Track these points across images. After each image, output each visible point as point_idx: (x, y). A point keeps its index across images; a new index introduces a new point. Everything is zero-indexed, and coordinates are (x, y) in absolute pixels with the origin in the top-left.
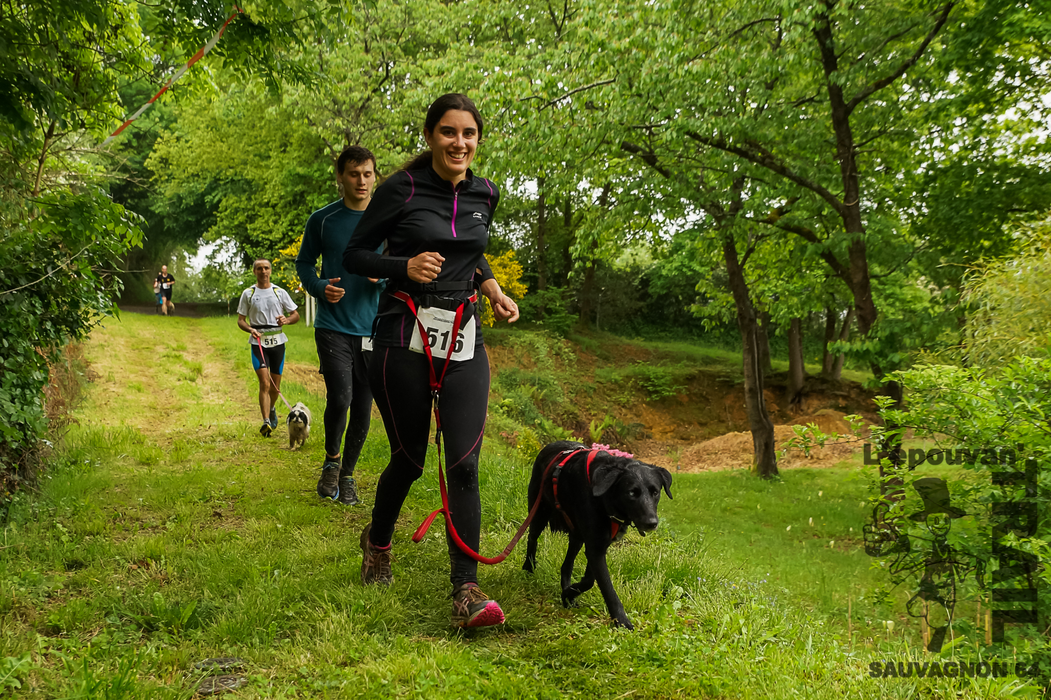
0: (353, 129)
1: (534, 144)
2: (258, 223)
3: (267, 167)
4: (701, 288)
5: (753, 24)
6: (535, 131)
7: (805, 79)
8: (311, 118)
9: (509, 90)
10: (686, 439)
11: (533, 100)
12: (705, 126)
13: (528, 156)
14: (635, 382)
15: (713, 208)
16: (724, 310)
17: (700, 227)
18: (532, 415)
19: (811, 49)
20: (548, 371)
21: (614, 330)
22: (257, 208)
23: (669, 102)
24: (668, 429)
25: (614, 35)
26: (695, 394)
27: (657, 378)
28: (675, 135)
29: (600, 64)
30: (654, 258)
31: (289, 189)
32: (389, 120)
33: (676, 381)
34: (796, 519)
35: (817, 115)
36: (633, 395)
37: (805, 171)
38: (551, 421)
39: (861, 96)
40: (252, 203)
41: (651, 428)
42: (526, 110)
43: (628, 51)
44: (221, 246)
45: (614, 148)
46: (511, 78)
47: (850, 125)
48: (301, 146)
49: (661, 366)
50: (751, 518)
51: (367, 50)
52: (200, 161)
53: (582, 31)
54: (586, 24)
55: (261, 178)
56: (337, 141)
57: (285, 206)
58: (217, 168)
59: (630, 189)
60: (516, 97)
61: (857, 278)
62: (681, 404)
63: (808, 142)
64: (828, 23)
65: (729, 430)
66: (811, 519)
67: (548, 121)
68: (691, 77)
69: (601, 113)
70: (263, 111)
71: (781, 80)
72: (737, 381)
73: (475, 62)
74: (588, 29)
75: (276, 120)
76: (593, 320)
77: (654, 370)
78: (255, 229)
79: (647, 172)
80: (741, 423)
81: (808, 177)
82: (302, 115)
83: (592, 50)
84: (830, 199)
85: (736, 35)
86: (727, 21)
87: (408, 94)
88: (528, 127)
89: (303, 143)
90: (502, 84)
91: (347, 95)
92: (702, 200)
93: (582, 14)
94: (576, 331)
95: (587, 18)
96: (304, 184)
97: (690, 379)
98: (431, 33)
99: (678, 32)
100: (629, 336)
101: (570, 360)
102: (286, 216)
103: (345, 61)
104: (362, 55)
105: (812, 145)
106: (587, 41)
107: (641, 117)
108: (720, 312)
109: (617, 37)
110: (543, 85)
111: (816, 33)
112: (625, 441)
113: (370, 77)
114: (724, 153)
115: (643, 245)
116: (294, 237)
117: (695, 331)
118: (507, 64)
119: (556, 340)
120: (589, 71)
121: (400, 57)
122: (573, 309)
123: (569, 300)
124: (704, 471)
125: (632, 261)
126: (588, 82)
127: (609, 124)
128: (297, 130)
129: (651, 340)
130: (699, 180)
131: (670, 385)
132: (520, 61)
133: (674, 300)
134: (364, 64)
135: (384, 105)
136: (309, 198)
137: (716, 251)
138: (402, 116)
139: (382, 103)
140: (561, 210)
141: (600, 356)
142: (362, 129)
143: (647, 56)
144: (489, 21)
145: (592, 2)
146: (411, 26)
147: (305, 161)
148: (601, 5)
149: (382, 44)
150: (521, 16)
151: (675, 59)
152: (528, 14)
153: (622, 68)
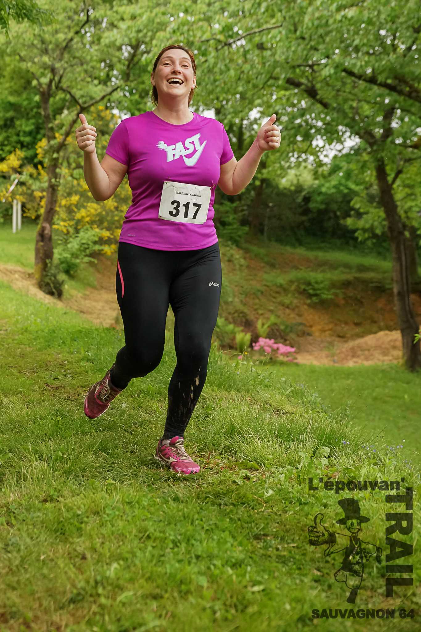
0: (58, 65)
1: (212, 78)
4: (356, 203)
6: (213, 67)
8: (22, 55)
9: (191, 33)
10: (342, 337)
11: (212, 42)
12: (359, 64)
13: (206, 89)
14: (298, 286)
15: (367, 136)
16: (376, 223)
17: (357, 151)
21: (279, 240)
23: (328, 44)
24: (327, 328)
26: (350, 297)
27: (317, 283)
28: (332, 71)
29: (270, 11)
30: (316, 179)
32: (88, 58)
33: (333, 285)
36: (296, 298)
41: (311, 326)
42: (206, 50)
45: (280, 82)
46: (194, 22)
48: (12, 78)
49: (321, 272)
50: (400, 406)
56: (43, 75)
59: (294, 118)
60: (197, 39)
62: (337, 306)
65: (381, 330)
67: (224, 59)
68: (347, 23)
69: (269, 53)
72: (388, 286)
73: (163, 9)
76: (262, 231)
77: (314, 275)
79: (309, 103)
80: (391, 323)
82: (15, 53)
87: (106, 34)
88: (207, 65)
89: (15, 76)
90: (186, 28)
91: (53, 36)
94: (247, 242)
96: (15, 110)
97: (346, 284)
100: (293, 246)
101: (241, 266)
107: (304, 57)
108: (372, 225)
110: (221, 29)
112: (288, 338)
113: (73, 21)
114: (375, 88)
115: (305, 167)
116: (4, 156)
117: (351, 242)
118: (190, 10)
119: (228, 248)
120: (260, 17)
121: (98, 4)
122: (244, 222)
123: (240, 214)
124: (357, 365)
125: (295, 182)
126: (259, 27)
127: (276, 62)
128: (9, 65)
129: (312, 249)
130: (354, 111)
131: (328, 290)
132: (201, 8)
133: (332, 215)
134: (68, 9)
135: (84, 45)
136: (18, 123)
137: (369, 172)
138: (99, 54)
139: (83, 44)
140: (235, 136)
141: (267, 263)
142: (66, 65)
143: (310, 4)
147: (16, 91)
151: (334, 7)
153: (288, 14)
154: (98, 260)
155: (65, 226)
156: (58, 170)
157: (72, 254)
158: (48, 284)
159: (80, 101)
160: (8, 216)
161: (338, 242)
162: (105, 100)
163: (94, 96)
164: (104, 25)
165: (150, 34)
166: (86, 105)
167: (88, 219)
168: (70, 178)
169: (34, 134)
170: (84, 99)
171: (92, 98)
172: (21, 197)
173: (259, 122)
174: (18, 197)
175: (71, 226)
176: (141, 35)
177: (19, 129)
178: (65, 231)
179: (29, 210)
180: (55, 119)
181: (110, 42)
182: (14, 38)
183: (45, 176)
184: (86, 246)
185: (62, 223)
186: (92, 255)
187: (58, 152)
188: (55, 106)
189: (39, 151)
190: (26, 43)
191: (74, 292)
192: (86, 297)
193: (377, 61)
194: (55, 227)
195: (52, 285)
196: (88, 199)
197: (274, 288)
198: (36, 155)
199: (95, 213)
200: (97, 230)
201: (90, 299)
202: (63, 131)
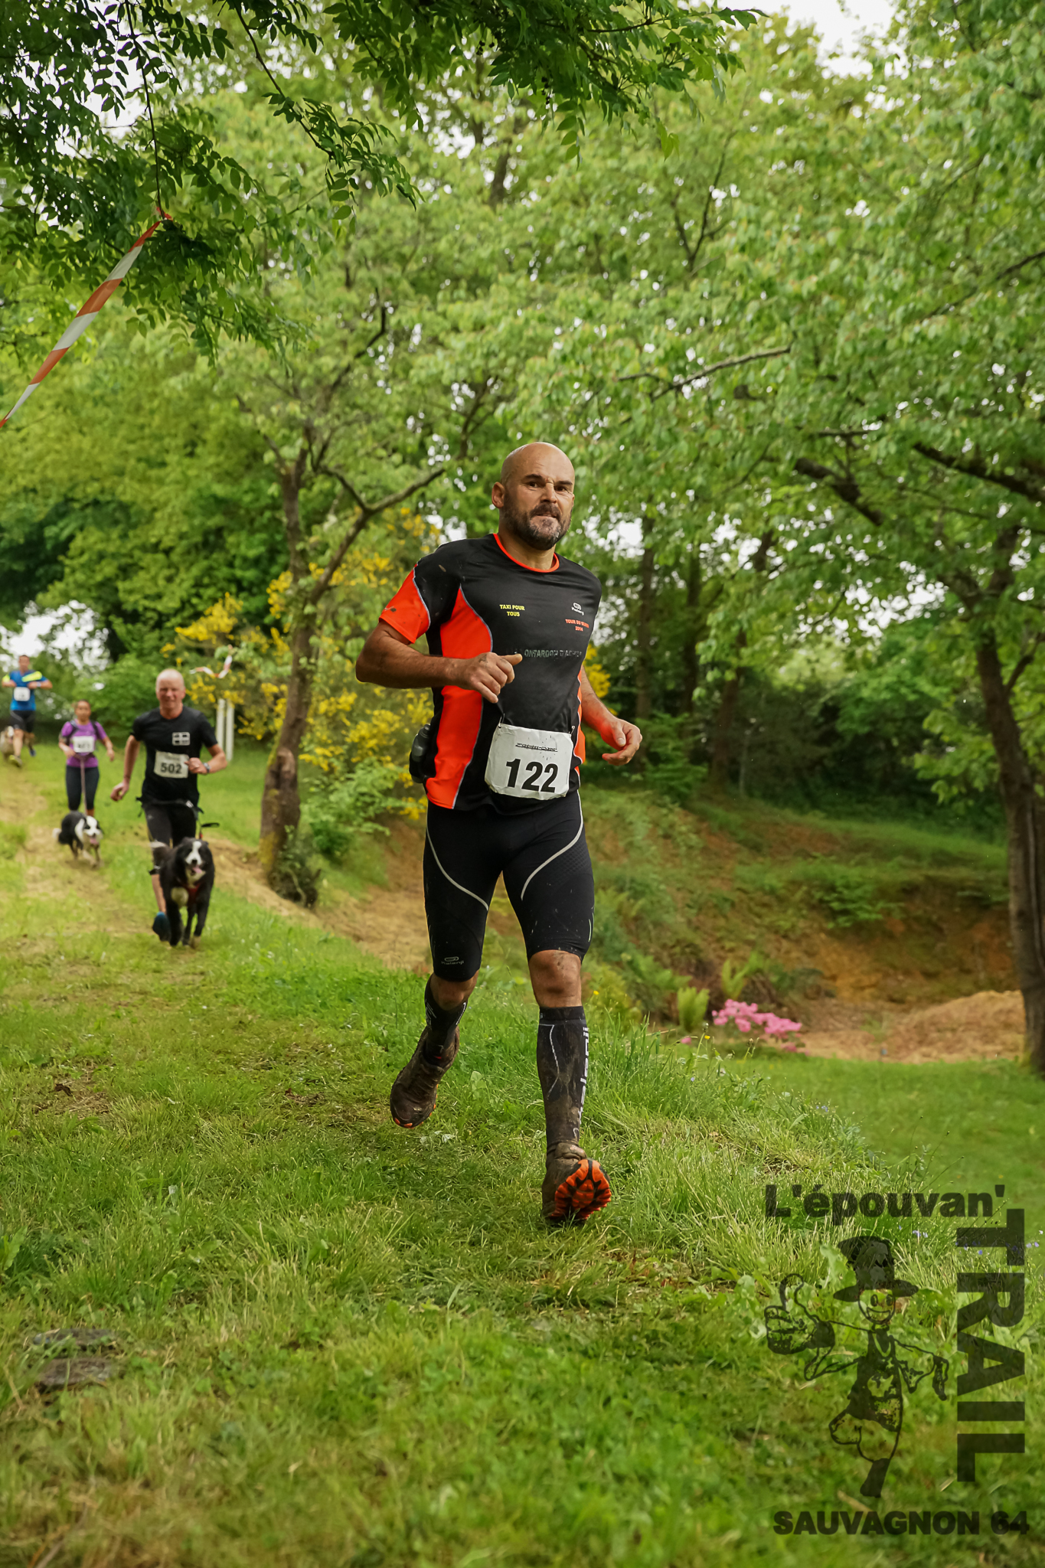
0: (318, 422)
1: (641, 457)
2: (140, 580)
3: (161, 482)
4: (935, 723)
6: (644, 435)
8: (245, 398)
9: (599, 362)
10: (897, 1000)
11: (642, 381)
12: (949, 434)
13: (629, 479)
14: (808, 893)
15: (960, 583)
16: (974, 767)
17: (937, 615)
18: (617, 945)
20: (648, 867)
21: (771, 796)
22: (137, 553)
23: (884, 390)
24: (866, 981)
25: (790, 270)
26: (917, 919)
27: (847, 887)
28: (893, 449)
29: (764, 320)
30: (849, 669)
31: (197, 522)
32: (383, 407)
33: (882, 893)
36: (804, 917)
38: (650, 959)
40: (129, 546)
41: (834, 978)
43: (814, 298)
44: (68, 618)
45: (782, 468)
46: (606, 340)
48: (222, 446)
49: (857, 864)
50: (1018, 1151)
51: (349, 284)
52: (41, 465)
53: (733, 260)
54: (743, 249)
55: (148, 500)
56: (287, 440)
57: (188, 552)
58: (71, 479)
59: (809, 542)
60: (611, 374)
62: (890, 936)
65: (980, 988)
67: (666, 418)
68: (925, 347)
69: (760, 406)
70: (156, 382)
72: (995, 898)
73: (540, 310)
74: (746, 258)
75: (181, 398)
76: (734, 777)
77: (842, 871)
78: (132, 592)
79: (841, 513)
80: (1002, 975)
83: (751, 294)
85: (1006, 275)
86: (995, 248)
87: (420, 360)
88: (631, 427)
89: (227, 442)
90: (588, 351)
91: (311, 360)
92: (939, 566)
93: (735, 231)
94: (703, 797)
95: (744, 239)
96: (225, 514)
97: (909, 891)
98: (463, 257)
99: (905, 267)
100: (800, 809)
101: (690, 847)
102: (188, 569)
103: (310, 301)
104: (341, 292)
106: (741, 278)
107: (833, 417)
108: (967, 771)
109: (795, 273)
110: (661, 353)
112: (786, 1000)
113: (352, 330)
114: (981, 484)
115: (829, 645)
116: (200, 608)
117: (920, 802)
118: (597, 315)
119: (664, 811)
120: (743, 332)
121: (406, 297)
122: (698, 756)
123: (691, 739)
124: (931, 1062)
125: (807, 673)
126: (740, 352)
127: (775, 425)
128: (216, 419)
129: (838, 816)
130: (935, 531)
131: (872, 902)
132: (619, 310)
133: (882, 746)
134: (342, 307)
135: (373, 380)
136: (231, 539)
137: (963, 660)
138: (405, 401)
139: (371, 376)
140: (682, 577)
141: (744, 843)
142: (337, 423)
143: (849, 307)
144: (568, 238)
145: (754, 211)
146: (429, 243)
147: (228, 473)
148: (770, 215)
149: (375, 274)
150: (623, 231)
151: (898, 315)
152: (638, 229)
153: (802, 327)
154: (392, 829)
155: (325, 757)
156: (313, 640)
157: (340, 816)
158: (287, 877)
159: (363, 497)
161: (893, 801)
162: (415, 495)
163: (393, 486)
164: (416, 340)
165: (512, 361)
166: (375, 506)
167: (372, 743)
168: (338, 658)
169: (265, 563)
170: (371, 494)
171: (387, 491)
172: (235, 694)
173: (733, 547)
174: (227, 693)
175: (337, 757)
176: (493, 362)
177: (233, 551)
178: (325, 767)
179: (250, 721)
180: (310, 533)
181: (430, 376)
182: (229, 362)
183: (285, 651)
184: (368, 799)
185: (319, 751)
187: (314, 603)
188: (310, 507)
189: (274, 599)
190: (254, 375)
191: (341, 895)
192: (365, 906)
193: (985, 430)
194: (302, 757)
195: (296, 880)
196: (373, 701)
198: (267, 608)
199: (387, 731)
200: (391, 766)
201: (373, 910)
202: (325, 559)
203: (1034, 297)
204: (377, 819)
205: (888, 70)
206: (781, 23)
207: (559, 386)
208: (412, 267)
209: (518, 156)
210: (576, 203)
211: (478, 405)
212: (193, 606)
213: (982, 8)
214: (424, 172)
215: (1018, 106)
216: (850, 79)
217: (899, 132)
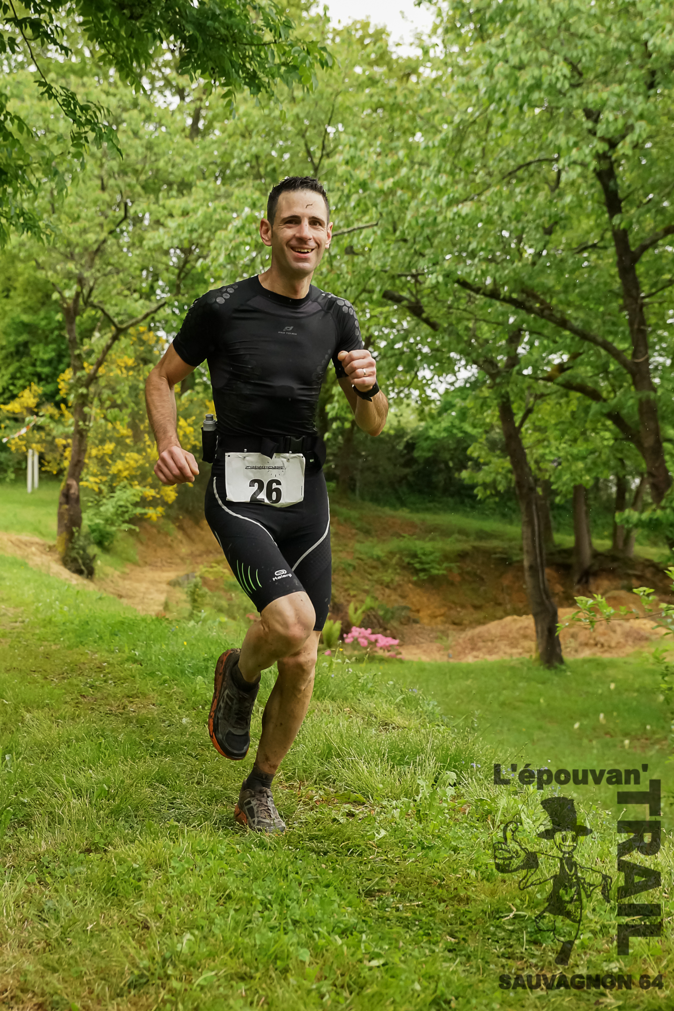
0: (86, 274)
4: (474, 451)
5: (529, 164)
7: (587, 223)
8: (40, 260)
10: (458, 624)
12: (476, 273)
14: (400, 559)
15: (487, 365)
16: (499, 478)
17: (475, 385)
19: (593, 190)
21: (375, 500)
23: (437, 247)
24: (438, 613)
25: (376, 175)
26: (468, 573)
27: (424, 554)
29: (362, 206)
30: (421, 420)
31: (12, 338)
32: (127, 264)
33: (446, 557)
34: (584, 715)
35: (600, 262)
36: (398, 574)
37: (587, 323)
39: (648, 242)
41: (418, 611)
43: (392, 191)
45: (375, 297)
47: (638, 272)
48: (26, 291)
49: (430, 540)
50: (534, 714)
51: (103, 188)
53: (342, 169)
54: (347, 163)
56: (67, 286)
57: (7, 358)
59: (394, 342)
61: (649, 442)
62: (452, 584)
63: (591, 291)
64: (612, 164)
65: (508, 614)
66: (602, 716)
68: (460, 220)
69: (361, 259)
71: (562, 223)
72: (515, 558)
73: (223, 202)
74: (349, 168)
76: (353, 488)
77: (421, 545)
79: (413, 323)
80: (521, 605)
81: (591, 330)
82: (30, 257)
83: (353, 190)
84: (616, 354)
85: (509, 176)
86: (500, 160)
87: (149, 235)
89: (29, 288)
90: (253, 227)
91: (80, 236)
92: (474, 355)
93: (342, 152)
95: (348, 157)
96: (29, 333)
97: (462, 556)
98: (175, 170)
99: (446, 172)
100: (393, 507)
102: (6, 368)
103: (79, 200)
104: (98, 193)
105: (596, 295)
106: (347, 181)
107: (406, 264)
108: (494, 480)
109: (380, 177)
111: (599, 174)
112: (389, 626)
113: (106, 217)
114: (498, 303)
115: (408, 405)
116: (15, 392)
117: (467, 501)
118: (258, 204)
120: (349, 213)
121: (140, 196)
124: (479, 661)
125: (395, 423)
126: (348, 226)
127: (369, 270)
128: (22, 274)
129: (418, 511)
130: (471, 333)
131: (440, 563)
133: (442, 466)
134: (100, 203)
135: (120, 247)
136: (33, 349)
137: (489, 412)
138: (140, 260)
139: (118, 245)
141: (360, 529)
142: (98, 275)
143: (413, 197)
144: (239, 157)
145: (353, 139)
146: (153, 162)
147: (30, 308)
148: (362, 142)
149: (120, 182)
150: (274, 153)
151: (444, 200)
152: (282, 151)
153: (385, 210)
154: (140, 527)
155: (96, 483)
156: (86, 409)
157: (107, 520)
158: (75, 560)
159: (116, 320)
160: (21, 471)
161: (451, 501)
162: (148, 319)
163: (135, 314)
164: (146, 222)
165: (207, 234)
166: (124, 326)
167: (126, 473)
168: (103, 421)
169: (55, 363)
170: (120, 318)
171: (131, 317)
172: (39, 446)
174: (34, 445)
175: (104, 483)
176: (195, 235)
177: (35, 356)
178: (96, 489)
179: (49, 462)
180: (82, 344)
181: (156, 245)
182: (30, 240)
183: (70, 419)
184: (124, 509)
185: (92, 479)
186: (133, 521)
187: (87, 386)
188: (83, 327)
189: (62, 385)
190: (45, 247)
191: (109, 570)
192: (124, 576)
193: (498, 271)
194: (81, 483)
195: (80, 561)
196: (127, 448)
197: (369, 561)
198: (58, 391)
199: (135, 465)
200: (138, 488)
201: (130, 579)
202: (94, 358)
203: (524, 189)
204: (130, 521)
205: (432, 53)
206: (366, 25)
207: (237, 248)
208: (143, 177)
209: (207, 108)
210: (243, 136)
211: (186, 262)
212: (11, 391)
213: (487, 16)
214: (148, 118)
215: (511, 74)
216: (409, 59)
217: (439, 90)
